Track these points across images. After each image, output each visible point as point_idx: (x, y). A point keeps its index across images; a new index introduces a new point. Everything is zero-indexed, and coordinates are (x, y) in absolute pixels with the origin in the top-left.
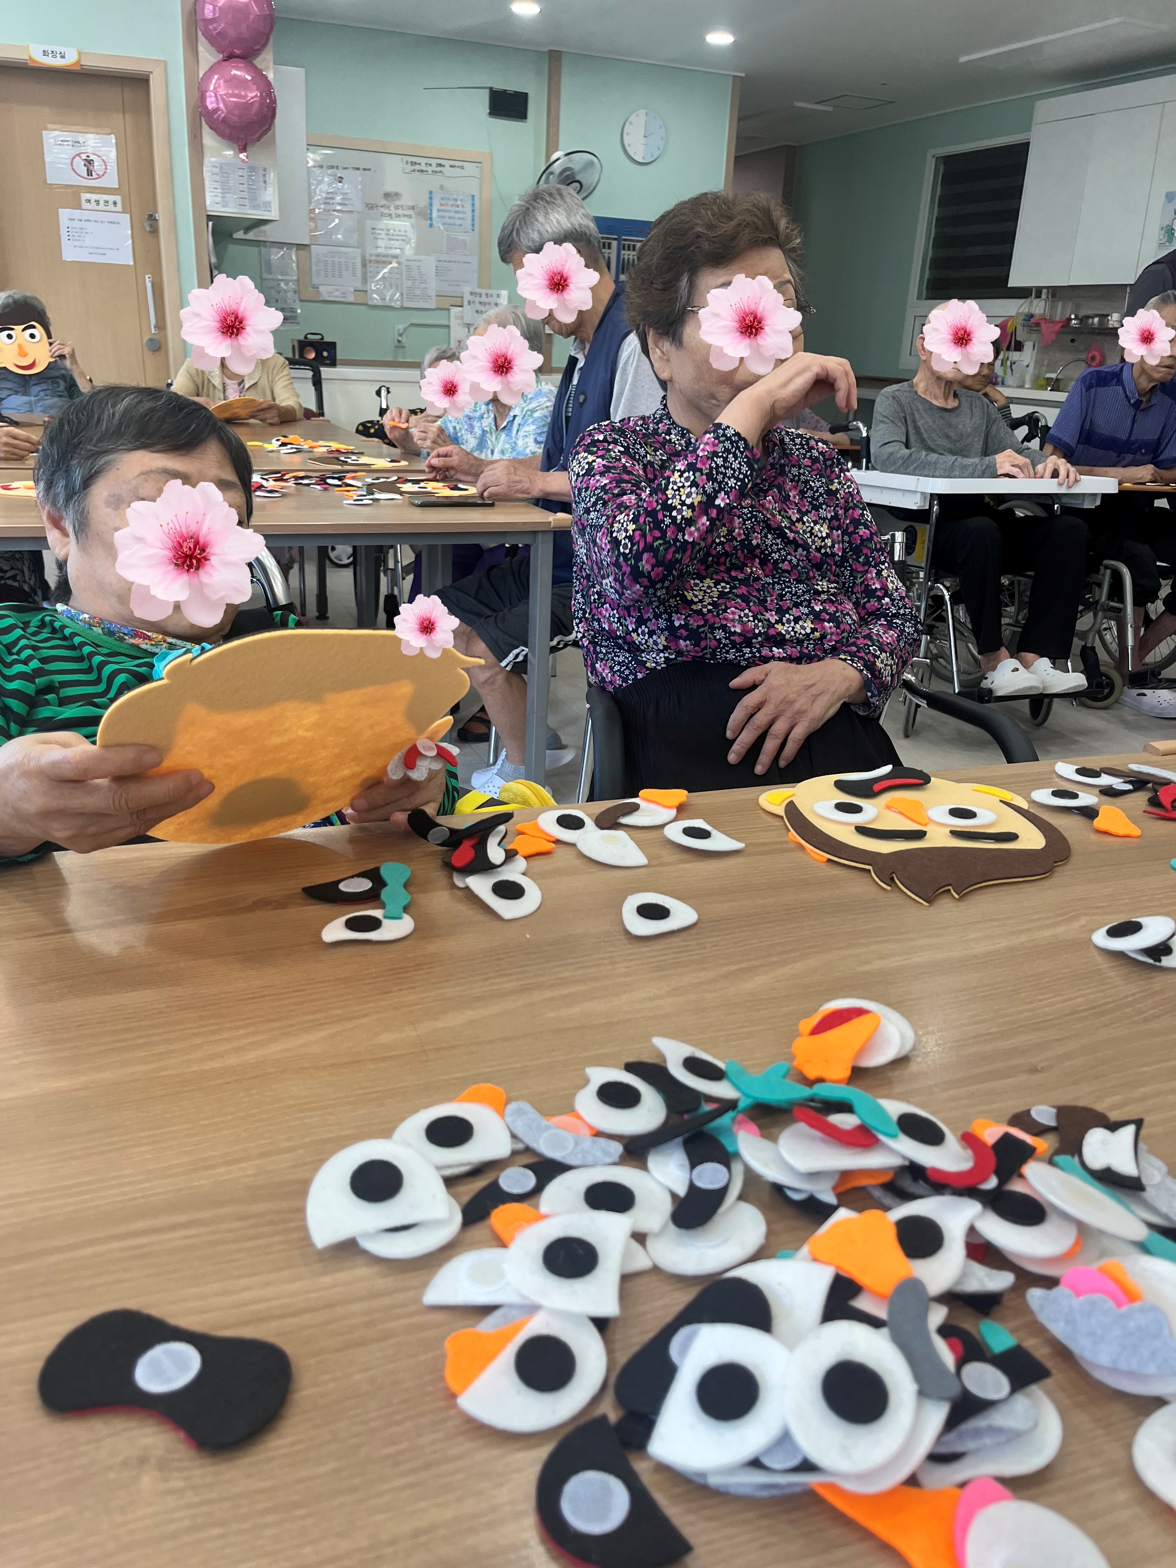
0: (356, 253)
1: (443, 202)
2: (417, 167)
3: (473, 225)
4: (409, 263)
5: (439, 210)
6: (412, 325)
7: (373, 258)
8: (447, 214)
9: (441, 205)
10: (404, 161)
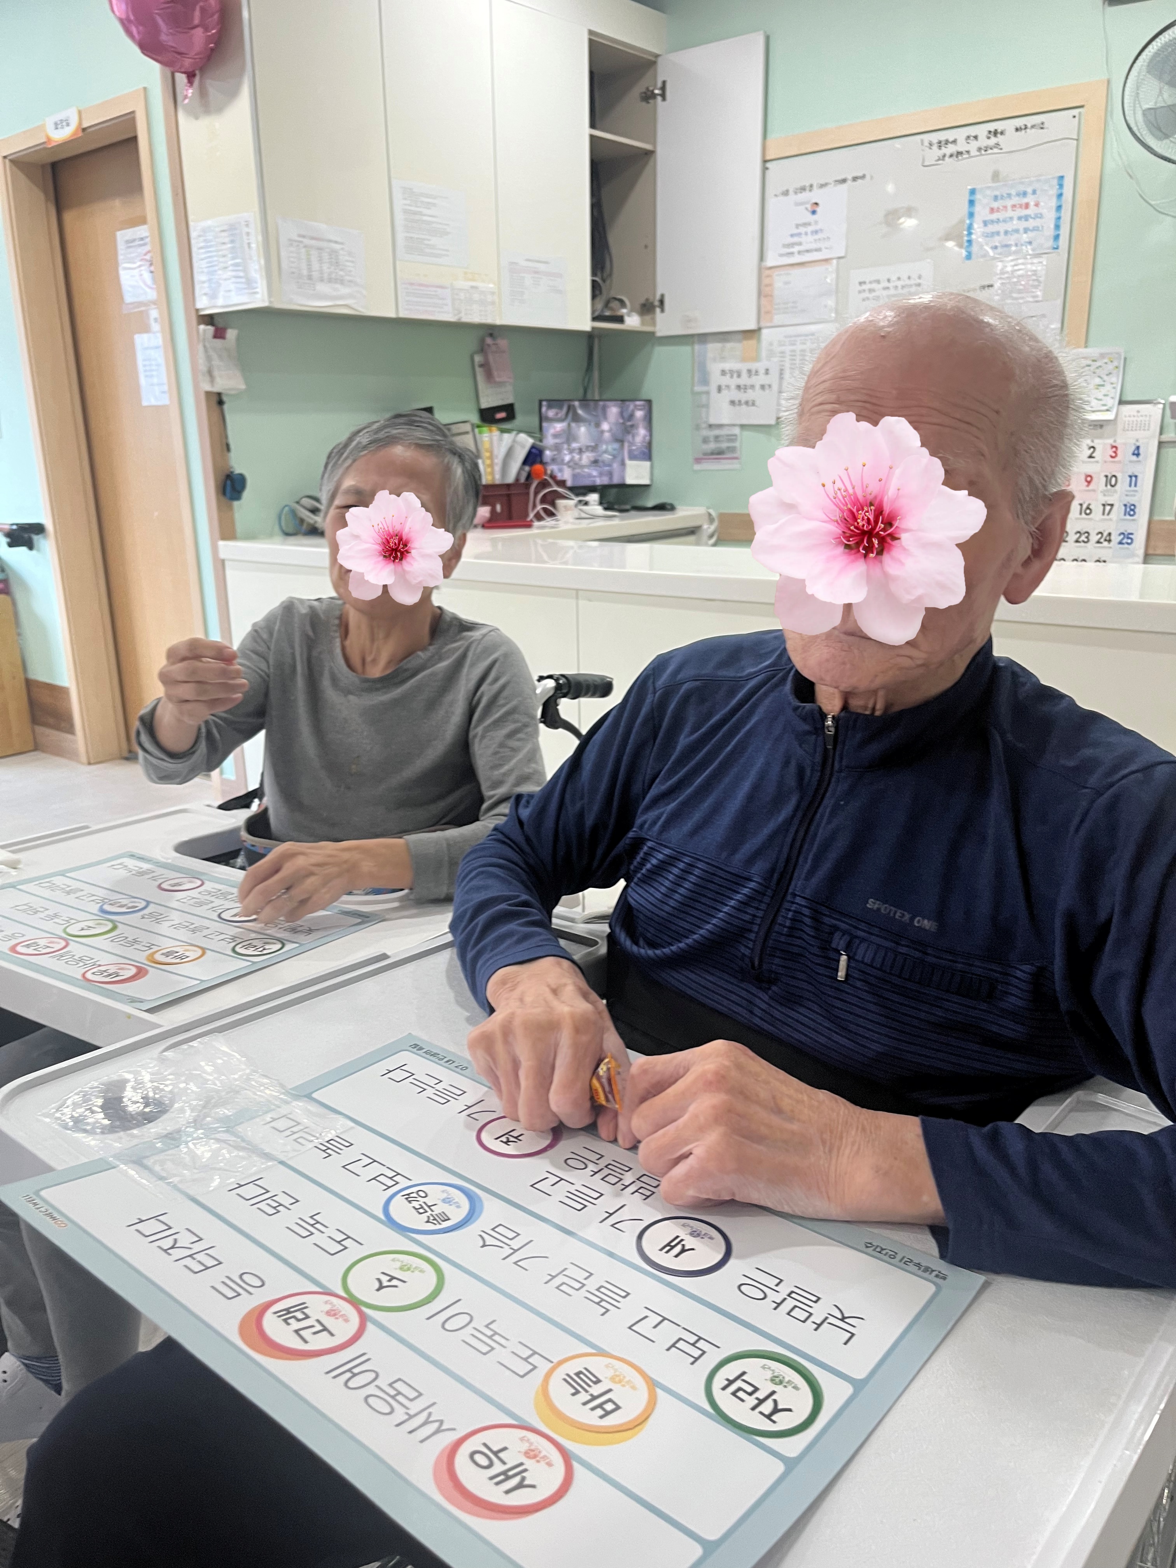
1: (995, 205)
2: (951, 149)
3: (1057, 237)
5: (985, 223)
8: (1001, 227)
9: (992, 210)
10: (926, 144)
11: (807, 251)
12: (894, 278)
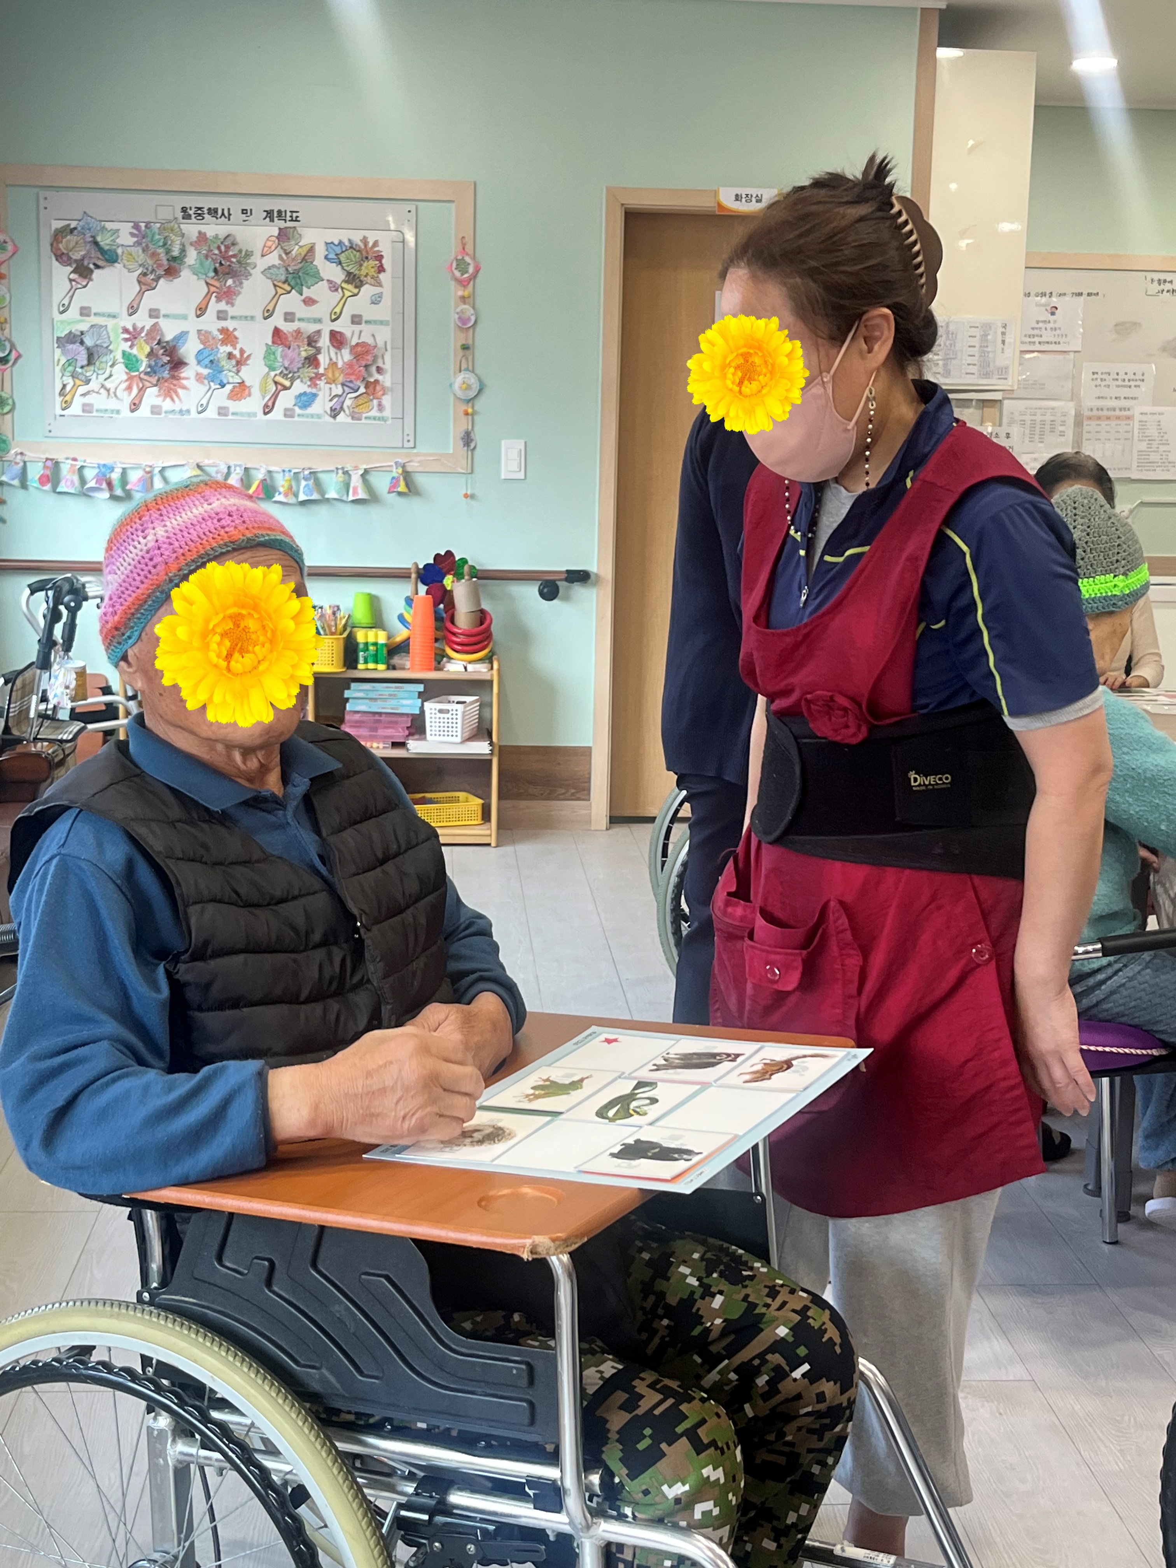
0: (1070, 408)
2: (1168, 286)
4: (1144, 418)
6: (1142, 504)
7: (1095, 413)
10: (1149, 279)
11: (1048, 343)
12: (1122, 373)
